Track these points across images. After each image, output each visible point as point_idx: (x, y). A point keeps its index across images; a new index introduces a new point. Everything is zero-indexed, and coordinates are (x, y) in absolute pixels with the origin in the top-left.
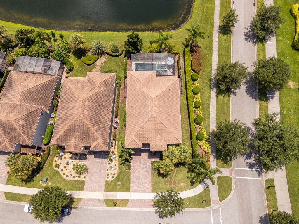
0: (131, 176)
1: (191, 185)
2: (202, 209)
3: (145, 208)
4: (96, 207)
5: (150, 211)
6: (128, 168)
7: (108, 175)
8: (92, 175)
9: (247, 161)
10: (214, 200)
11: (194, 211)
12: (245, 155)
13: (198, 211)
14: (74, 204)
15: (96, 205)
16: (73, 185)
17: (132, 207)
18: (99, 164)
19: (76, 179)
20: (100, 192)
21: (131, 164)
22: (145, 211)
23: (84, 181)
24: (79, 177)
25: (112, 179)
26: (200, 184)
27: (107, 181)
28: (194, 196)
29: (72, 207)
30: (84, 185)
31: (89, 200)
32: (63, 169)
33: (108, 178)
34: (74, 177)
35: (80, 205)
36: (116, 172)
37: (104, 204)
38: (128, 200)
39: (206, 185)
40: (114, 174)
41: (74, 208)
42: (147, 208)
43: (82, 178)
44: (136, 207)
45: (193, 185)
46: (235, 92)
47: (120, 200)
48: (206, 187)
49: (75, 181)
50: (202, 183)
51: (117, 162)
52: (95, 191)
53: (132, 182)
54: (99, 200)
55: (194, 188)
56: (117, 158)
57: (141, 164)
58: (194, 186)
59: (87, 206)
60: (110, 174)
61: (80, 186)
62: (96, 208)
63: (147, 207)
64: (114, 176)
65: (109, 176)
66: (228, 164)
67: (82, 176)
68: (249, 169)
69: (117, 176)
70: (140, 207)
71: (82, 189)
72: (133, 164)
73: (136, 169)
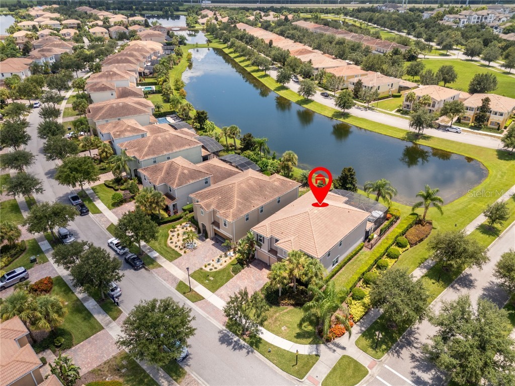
0: (231, 280)
1: (295, 337)
2: (284, 374)
3: (213, 319)
4: (165, 282)
5: (214, 325)
6: (236, 271)
7: (209, 264)
8: (194, 255)
9: (416, 371)
10: (315, 377)
11: (271, 366)
12: (419, 362)
13: (278, 372)
14: (151, 266)
15: (168, 280)
16: (168, 251)
17: (201, 307)
18: (211, 252)
19: (177, 249)
20: (184, 273)
21: (243, 271)
22: (210, 322)
23: (181, 255)
24: (181, 249)
25: (209, 271)
26: (310, 344)
27: (201, 269)
28: (288, 351)
29: (146, 267)
30: (176, 258)
31: (167, 272)
32: (176, 236)
33: (206, 267)
34: (176, 247)
35: (154, 271)
36: (220, 267)
37: (175, 285)
38: (204, 298)
39: (317, 352)
40: (216, 268)
41: (146, 269)
42: (215, 321)
43: (182, 252)
44: (204, 310)
45: (297, 338)
46: (458, 290)
47: (196, 292)
48: (314, 353)
49: (174, 250)
50: (315, 346)
51: (230, 261)
52: (180, 269)
53: (227, 286)
54: (175, 279)
55: (296, 342)
56: (233, 258)
57: (254, 277)
58: (299, 340)
59: (158, 275)
60: (211, 265)
61: (173, 256)
62: (164, 283)
63: (216, 319)
64: (213, 269)
65: (209, 266)
66: (377, 352)
68: (411, 383)
69: (216, 271)
70: (208, 313)
71: (171, 259)
72: (245, 272)
73: (244, 278)
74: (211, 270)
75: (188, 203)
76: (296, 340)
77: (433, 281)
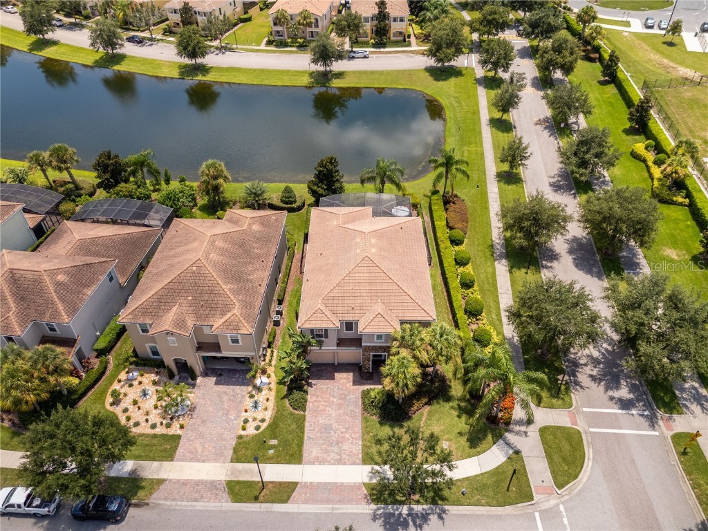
0: (307, 424)
1: (471, 448)
2: (508, 509)
3: (344, 506)
4: (200, 503)
5: (356, 514)
6: (301, 405)
7: (246, 421)
8: (204, 422)
9: (610, 393)
10: (541, 484)
11: (484, 513)
12: (603, 380)
13: (499, 513)
14: (141, 494)
15: (202, 497)
16: (147, 445)
17: (306, 501)
18: (225, 398)
19: (160, 430)
20: (218, 464)
21: (309, 397)
22: (344, 513)
23: (179, 437)
24: (168, 426)
25: (256, 432)
26: (494, 443)
27: (240, 437)
28: (481, 474)
29: (133, 501)
30: (177, 447)
31: (185, 483)
32: (131, 408)
33: (244, 429)
34: (153, 426)
35: (156, 497)
36: (268, 415)
37: (225, 495)
38: (296, 484)
39: (512, 448)
40: (263, 421)
41: (136, 505)
42: (349, 506)
43: (175, 430)
44: (316, 502)
45: (475, 447)
46: (551, 267)
47: (272, 482)
48: (511, 452)
49: (155, 436)
50: (501, 441)
51: (273, 393)
52: (204, 461)
53: (309, 438)
54: (212, 485)
55: (479, 453)
56: (273, 386)
57: (334, 397)
58: (478, 449)
59: (174, 500)
60: (250, 420)
61: (167, 448)
62: (200, 505)
63: (349, 502)
64: (260, 424)
65: (248, 425)
66: (563, 399)
67: (176, 425)
68: (620, 411)
69: (269, 426)
70: (328, 501)
71: (169, 455)
72: (314, 398)
73: (321, 408)
74: (257, 428)
75: (98, 334)
76: (474, 450)
77: (524, 270)
